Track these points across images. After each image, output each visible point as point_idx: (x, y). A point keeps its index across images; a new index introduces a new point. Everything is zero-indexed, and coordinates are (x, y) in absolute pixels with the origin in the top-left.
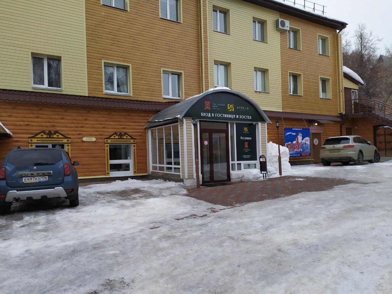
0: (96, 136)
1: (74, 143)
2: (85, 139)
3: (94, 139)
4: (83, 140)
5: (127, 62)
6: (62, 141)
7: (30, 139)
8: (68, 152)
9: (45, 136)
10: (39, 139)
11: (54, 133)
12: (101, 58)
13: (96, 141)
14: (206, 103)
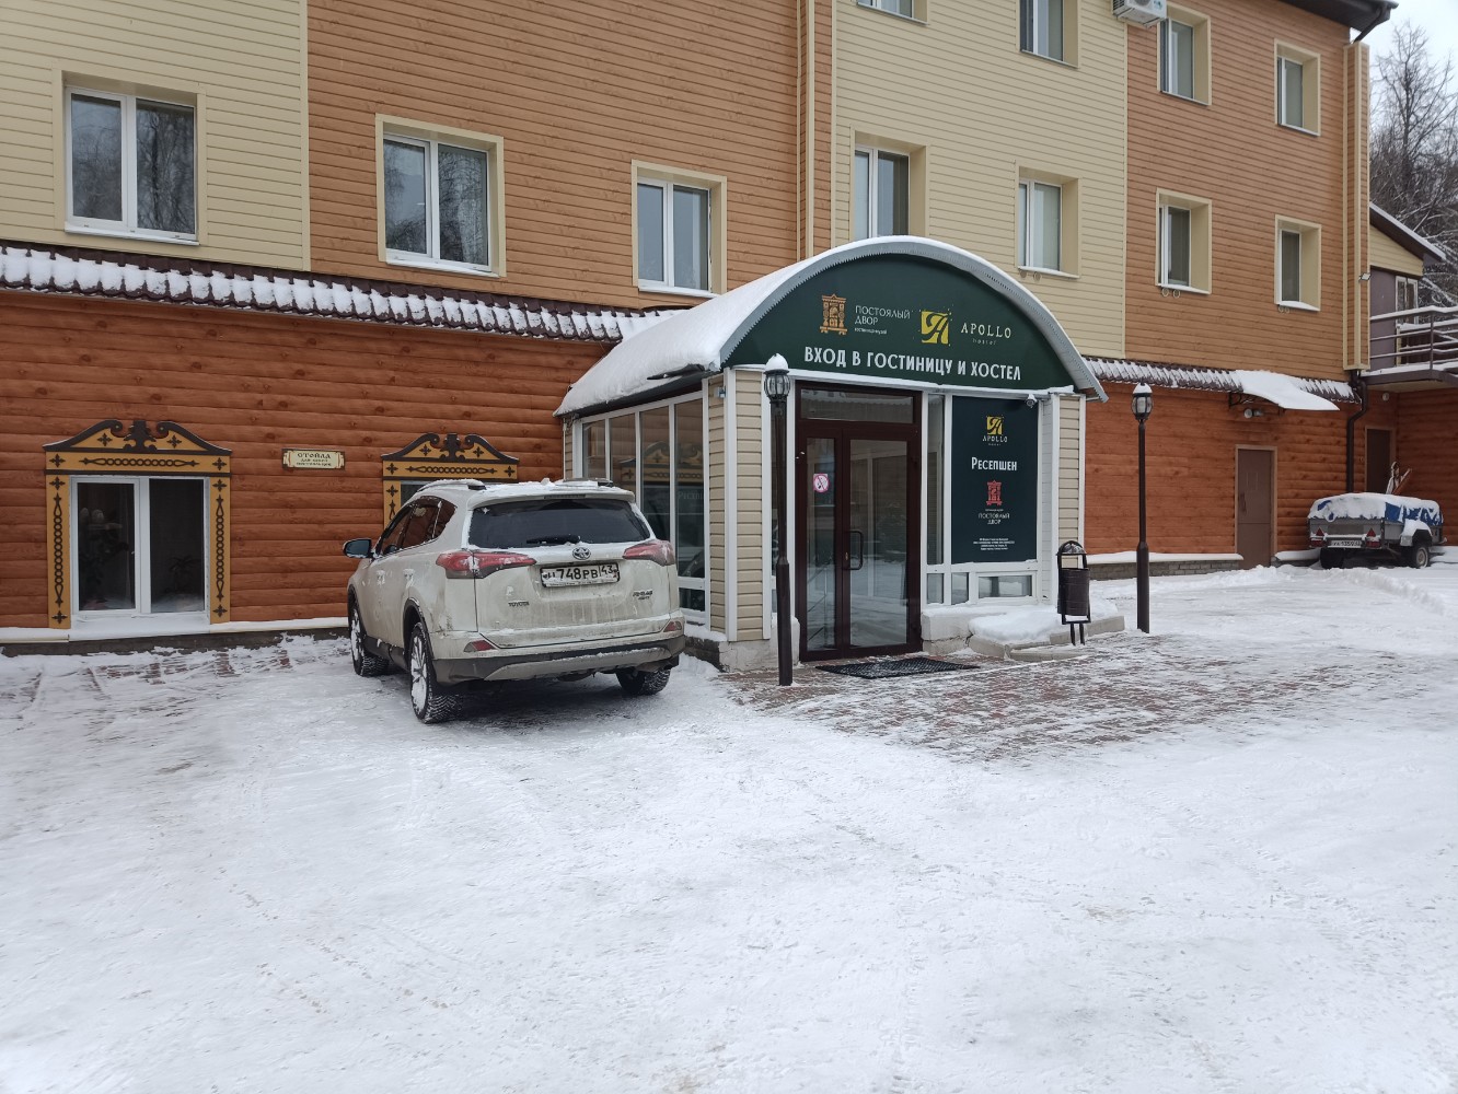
0: (343, 448)
1: (243, 474)
2: (294, 459)
3: (334, 460)
4: (286, 461)
5: (484, 127)
6: (193, 464)
7: (51, 455)
8: (220, 514)
9: (118, 443)
10: (91, 456)
11: (158, 428)
12: (372, 106)
13: (343, 468)
14: (826, 306)
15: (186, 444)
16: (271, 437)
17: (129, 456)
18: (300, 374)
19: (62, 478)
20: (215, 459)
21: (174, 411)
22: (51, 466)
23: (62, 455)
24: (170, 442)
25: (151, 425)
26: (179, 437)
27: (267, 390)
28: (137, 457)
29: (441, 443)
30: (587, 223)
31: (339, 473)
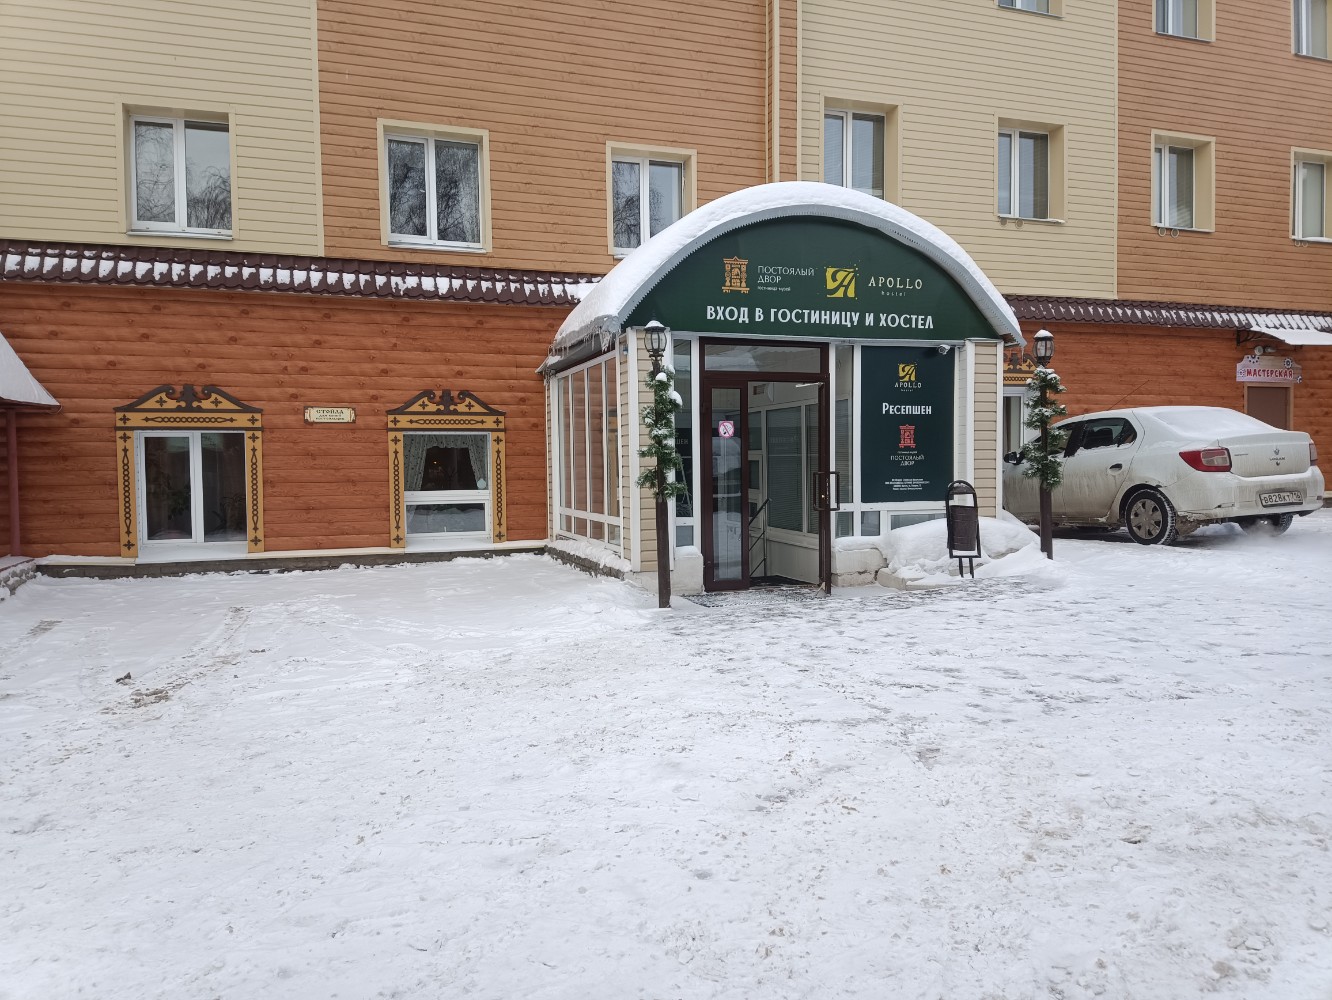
0: (354, 405)
1: (272, 429)
2: (314, 415)
3: (347, 415)
4: (307, 416)
5: (472, 122)
6: (232, 420)
7: (120, 415)
8: (254, 461)
9: (172, 404)
10: (151, 415)
11: (203, 392)
12: (374, 112)
13: (354, 421)
14: (728, 268)
15: (226, 404)
16: (294, 397)
17: (181, 415)
18: (318, 343)
19: (128, 433)
20: (249, 416)
21: (216, 378)
22: (120, 424)
23: (128, 415)
24: (212, 402)
25: (198, 389)
26: (220, 398)
27: (291, 357)
28: (186, 415)
29: (437, 399)
30: (565, 201)
31: (351, 427)
